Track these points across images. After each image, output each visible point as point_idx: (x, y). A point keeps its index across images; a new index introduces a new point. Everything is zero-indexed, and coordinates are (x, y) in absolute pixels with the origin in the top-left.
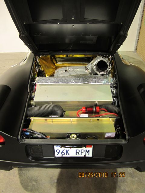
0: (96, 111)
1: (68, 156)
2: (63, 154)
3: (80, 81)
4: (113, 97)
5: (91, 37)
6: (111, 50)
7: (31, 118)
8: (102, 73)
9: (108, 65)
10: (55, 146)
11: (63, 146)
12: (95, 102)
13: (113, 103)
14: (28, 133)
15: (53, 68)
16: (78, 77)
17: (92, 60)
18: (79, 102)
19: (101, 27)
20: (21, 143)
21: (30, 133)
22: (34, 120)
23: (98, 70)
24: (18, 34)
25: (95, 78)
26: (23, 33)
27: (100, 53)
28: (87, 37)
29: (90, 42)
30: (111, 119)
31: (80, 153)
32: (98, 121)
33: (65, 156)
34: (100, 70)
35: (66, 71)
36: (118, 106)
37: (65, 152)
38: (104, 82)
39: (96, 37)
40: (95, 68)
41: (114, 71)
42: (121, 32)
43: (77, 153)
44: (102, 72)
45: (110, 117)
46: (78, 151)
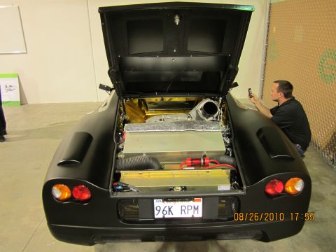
0: (204, 163)
1: (171, 216)
2: (165, 212)
3: (183, 127)
4: (227, 147)
5: (195, 73)
6: (221, 90)
7: (121, 172)
8: (211, 118)
9: (218, 109)
10: (155, 200)
11: (165, 199)
12: (203, 152)
13: (227, 154)
14: (120, 187)
15: (142, 118)
16: (179, 123)
17: (196, 105)
18: (181, 153)
19: (207, 61)
20: (112, 197)
21: (122, 186)
22: (125, 174)
23: (204, 115)
24: (108, 68)
25: (201, 124)
26: (114, 68)
27: (207, 95)
28: (190, 73)
29: (193, 80)
30: (224, 171)
31: (186, 211)
32: (208, 174)
33: (167, 216)
34: (208, 115)
35: (161, 120)
36: (233, 156)
37: (167, 209)
38: (213, 128)
39: (202, 72)
40: (200, 112)
41: (227, 119)
42: (231, 66)
43: (183, 212)
44: (210, 116)
45: (223, 169)
46: (183, 208)
